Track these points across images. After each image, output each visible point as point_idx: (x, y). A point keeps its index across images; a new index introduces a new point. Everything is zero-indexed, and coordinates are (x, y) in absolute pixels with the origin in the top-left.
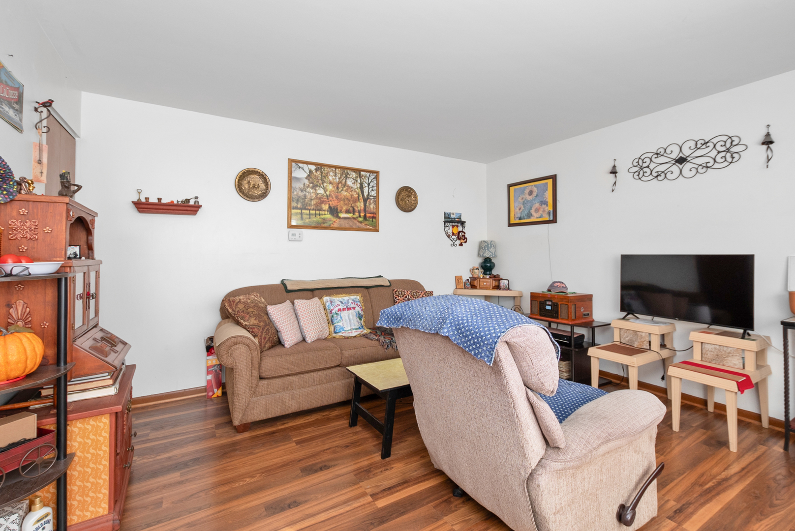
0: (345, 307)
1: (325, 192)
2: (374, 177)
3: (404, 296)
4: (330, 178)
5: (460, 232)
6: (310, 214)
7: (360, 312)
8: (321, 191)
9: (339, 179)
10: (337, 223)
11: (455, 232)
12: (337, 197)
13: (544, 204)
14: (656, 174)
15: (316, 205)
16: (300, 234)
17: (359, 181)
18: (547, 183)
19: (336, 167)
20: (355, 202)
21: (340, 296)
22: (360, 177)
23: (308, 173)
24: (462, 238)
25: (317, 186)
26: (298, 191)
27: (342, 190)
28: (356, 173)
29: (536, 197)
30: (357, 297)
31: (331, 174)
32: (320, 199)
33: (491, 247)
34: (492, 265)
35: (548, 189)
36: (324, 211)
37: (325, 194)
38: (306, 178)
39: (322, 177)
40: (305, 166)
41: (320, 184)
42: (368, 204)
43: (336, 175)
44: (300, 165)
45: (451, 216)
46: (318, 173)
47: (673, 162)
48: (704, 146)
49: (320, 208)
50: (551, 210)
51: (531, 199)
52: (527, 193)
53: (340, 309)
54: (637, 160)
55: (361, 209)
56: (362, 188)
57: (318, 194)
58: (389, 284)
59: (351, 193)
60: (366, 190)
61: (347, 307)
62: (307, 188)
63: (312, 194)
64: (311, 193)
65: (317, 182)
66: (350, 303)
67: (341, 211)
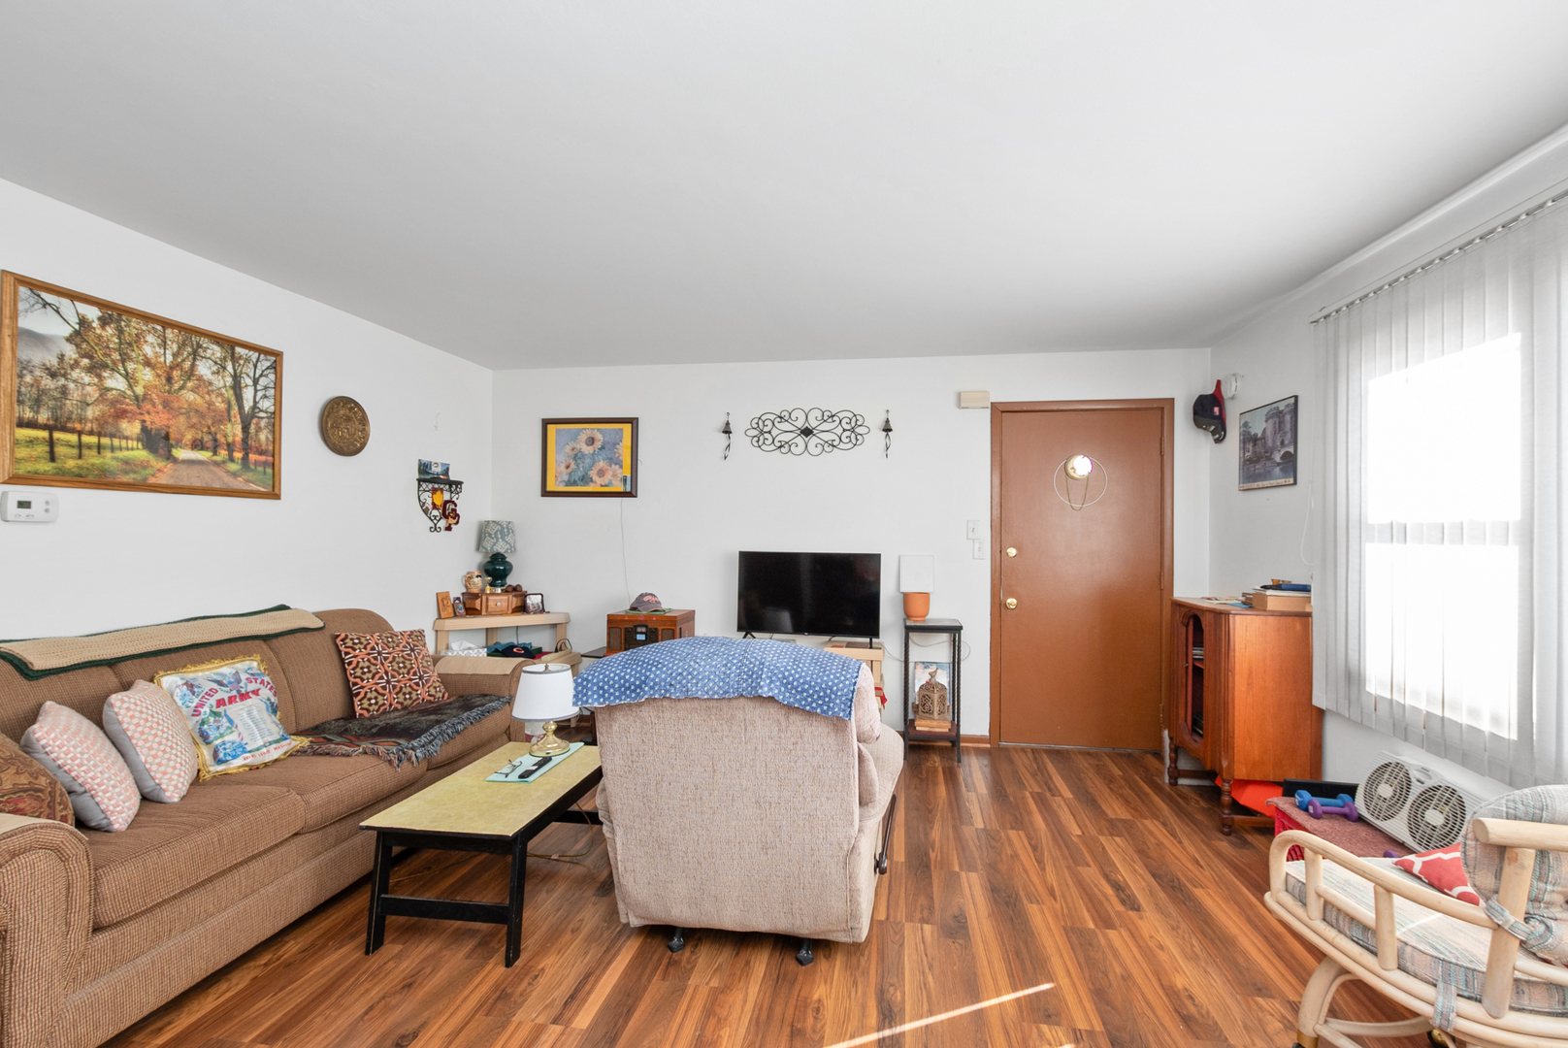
0: (234, 693)
1: (130, 386)
2: (268, 364)
3: (369, 647)
4: (148, 350)
5: (446, 502)
6: (80, 446)
7: (273, 700)
8: (116, 382)
9: (175, 355)
10: (166, 474)
11: (439, 502)
12: (166, 404)
13: (616, 464)
14: (778, 444)
15: (101, 421)
16: (47, 503)
17: (230, 367)
18: (621, 430)
19: (167, 324)
20: (221, 422)
21: (204, 667)
22: (234, 359)
23: (77, 327)
24: (449, 514)
25: (105, 366)
26: (38, 373)
27: (182, 388)
28: (222, 347)
29: (600, 449)
30: (253, 664)
31: (150, 338)
32: (113, 403)
33: (509, 533)
34: (508, 568)
35: (624, 441)
36: (127, 438)
37: (129, 392)
38: (69, 340)
39: (121, 343)
40: (65, 304)
41: (114, 362)
42: (252, 429)
43: (164, 344)
44: (45, 296)
45: (433, 469)
46: (110, 330)
47: (798, 432)
48: (830, 420)
49: (114, 430)
50: (629, 476)
51: (591, 452)
52: (583, 441)
53: (223, 699)
54: (756, 421)
55: (234, 442)
56: (237, 387)
57: (109, 390)
58: (321, 624)
59: (207, 396)
60: (248, 394)
61: (239, 692)
62: (72, 367)
63: (89, 389)
64: (84, 385)
65: (105, 355)
66: (244, 681)
67: (179, 444)
